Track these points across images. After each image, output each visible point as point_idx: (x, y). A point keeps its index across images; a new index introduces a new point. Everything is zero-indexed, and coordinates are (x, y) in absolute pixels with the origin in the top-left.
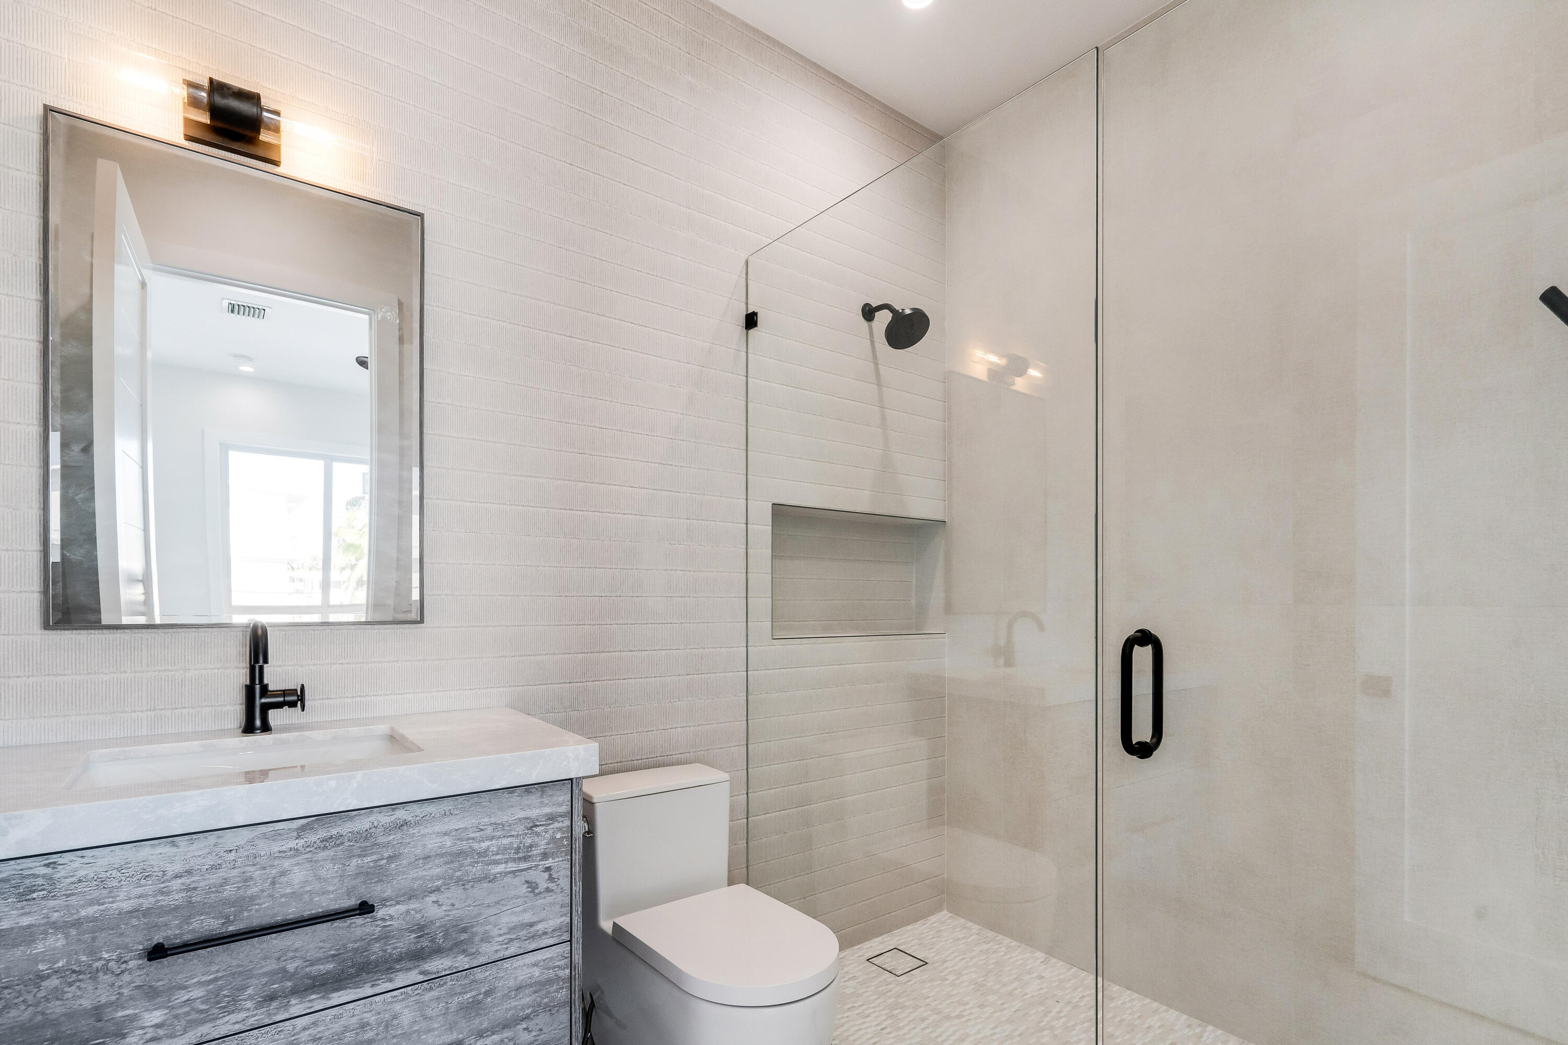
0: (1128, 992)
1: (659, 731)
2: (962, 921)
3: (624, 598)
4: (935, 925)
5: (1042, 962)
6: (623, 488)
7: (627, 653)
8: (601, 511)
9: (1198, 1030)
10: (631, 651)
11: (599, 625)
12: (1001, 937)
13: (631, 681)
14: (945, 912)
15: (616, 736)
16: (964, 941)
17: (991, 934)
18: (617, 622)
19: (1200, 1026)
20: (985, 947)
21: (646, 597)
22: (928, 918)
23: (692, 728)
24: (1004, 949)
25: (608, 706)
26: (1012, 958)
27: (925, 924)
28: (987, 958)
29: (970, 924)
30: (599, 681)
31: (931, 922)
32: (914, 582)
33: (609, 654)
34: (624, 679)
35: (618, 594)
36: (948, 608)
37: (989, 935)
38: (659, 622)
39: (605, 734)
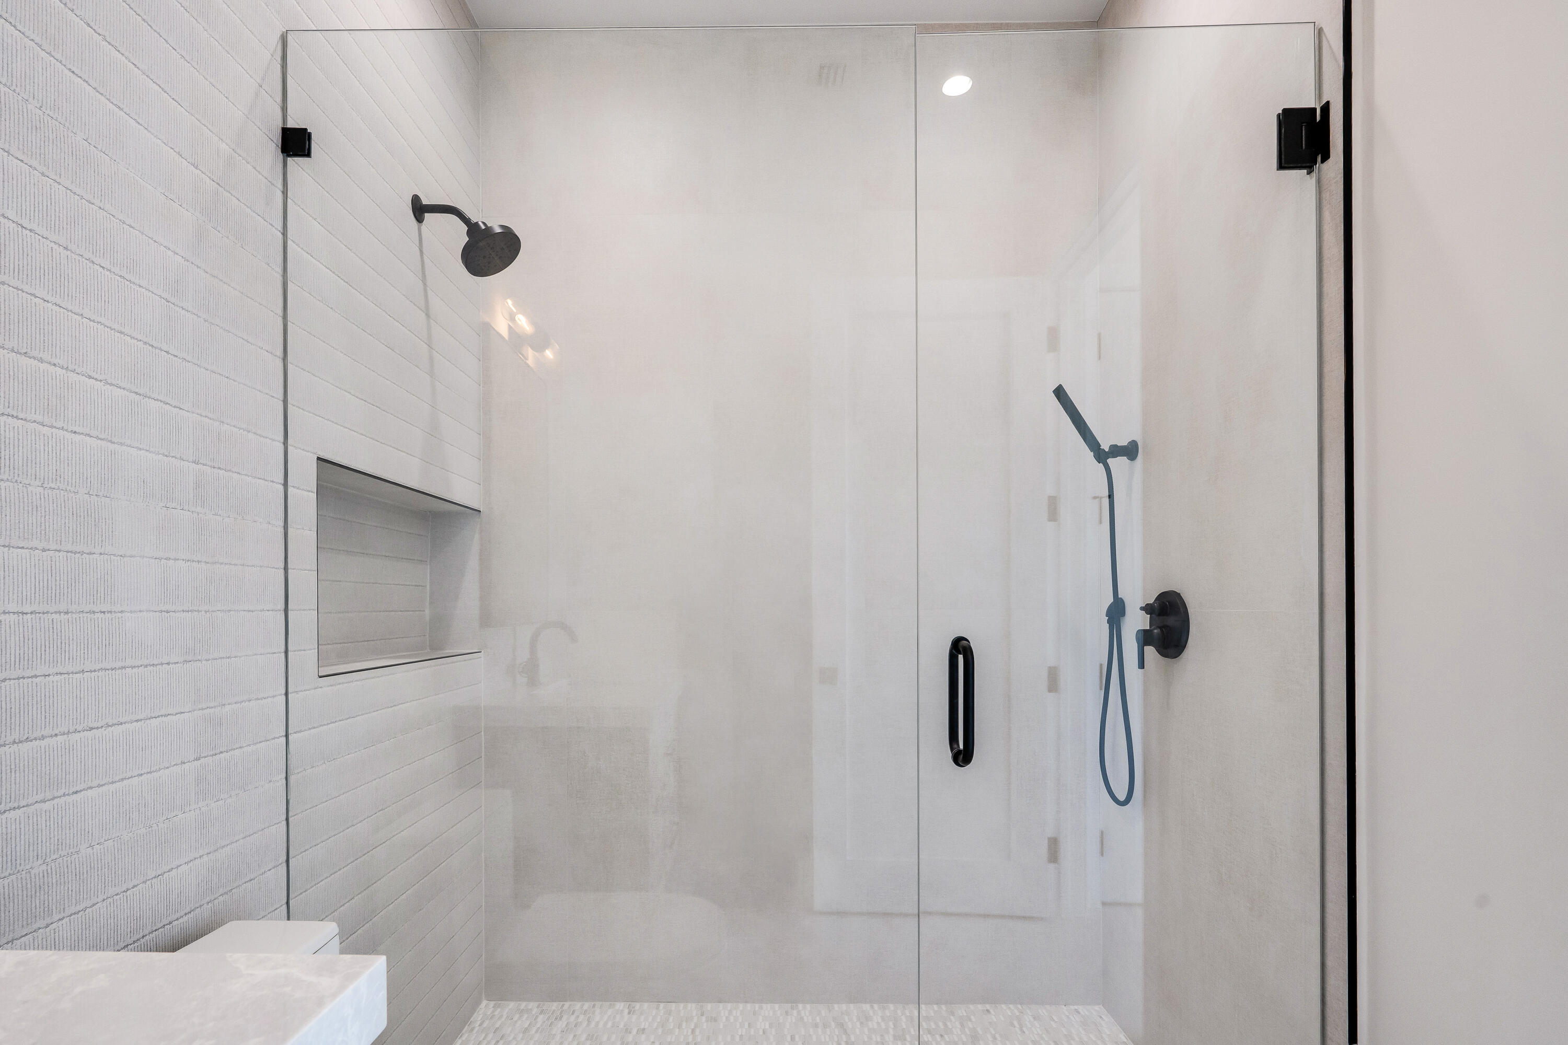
0: (721, 1005)
1: (148, 882)
2: (512, 1005)
3: (74, 616)
4: (485, 1025)
5: (629, 1013)
6: (71, 374)
7: (82, 734)
8: (21, 415)
9: (795, 1012)
10: (91, 729)
11: (18, 678)
12: (567, 1004)
13: (90, 793)
14: (484, 1003)
15: (61, 923)
16: (534, 1029)
17: (555, 1006)
18: (60, 669)
19: (792, 1008)
20: (561, 1024)
21: (122, 612)
22: (471, 1020)
23: (205, 858)
24: (582, 1017)
25: (40, 862)
26: (598, 1022)
27: (472, 1030)
28: (575, 1036)
29: (523, 1005)
30: (19, 808)
31: (479, 1023)
32: (428, 587)
33: (43, 743)
34: (76, 792)
35: (63, 607)
36: (486, 619)
37: (554, 1008)
38: (146, 662)
39: (35, 926)
